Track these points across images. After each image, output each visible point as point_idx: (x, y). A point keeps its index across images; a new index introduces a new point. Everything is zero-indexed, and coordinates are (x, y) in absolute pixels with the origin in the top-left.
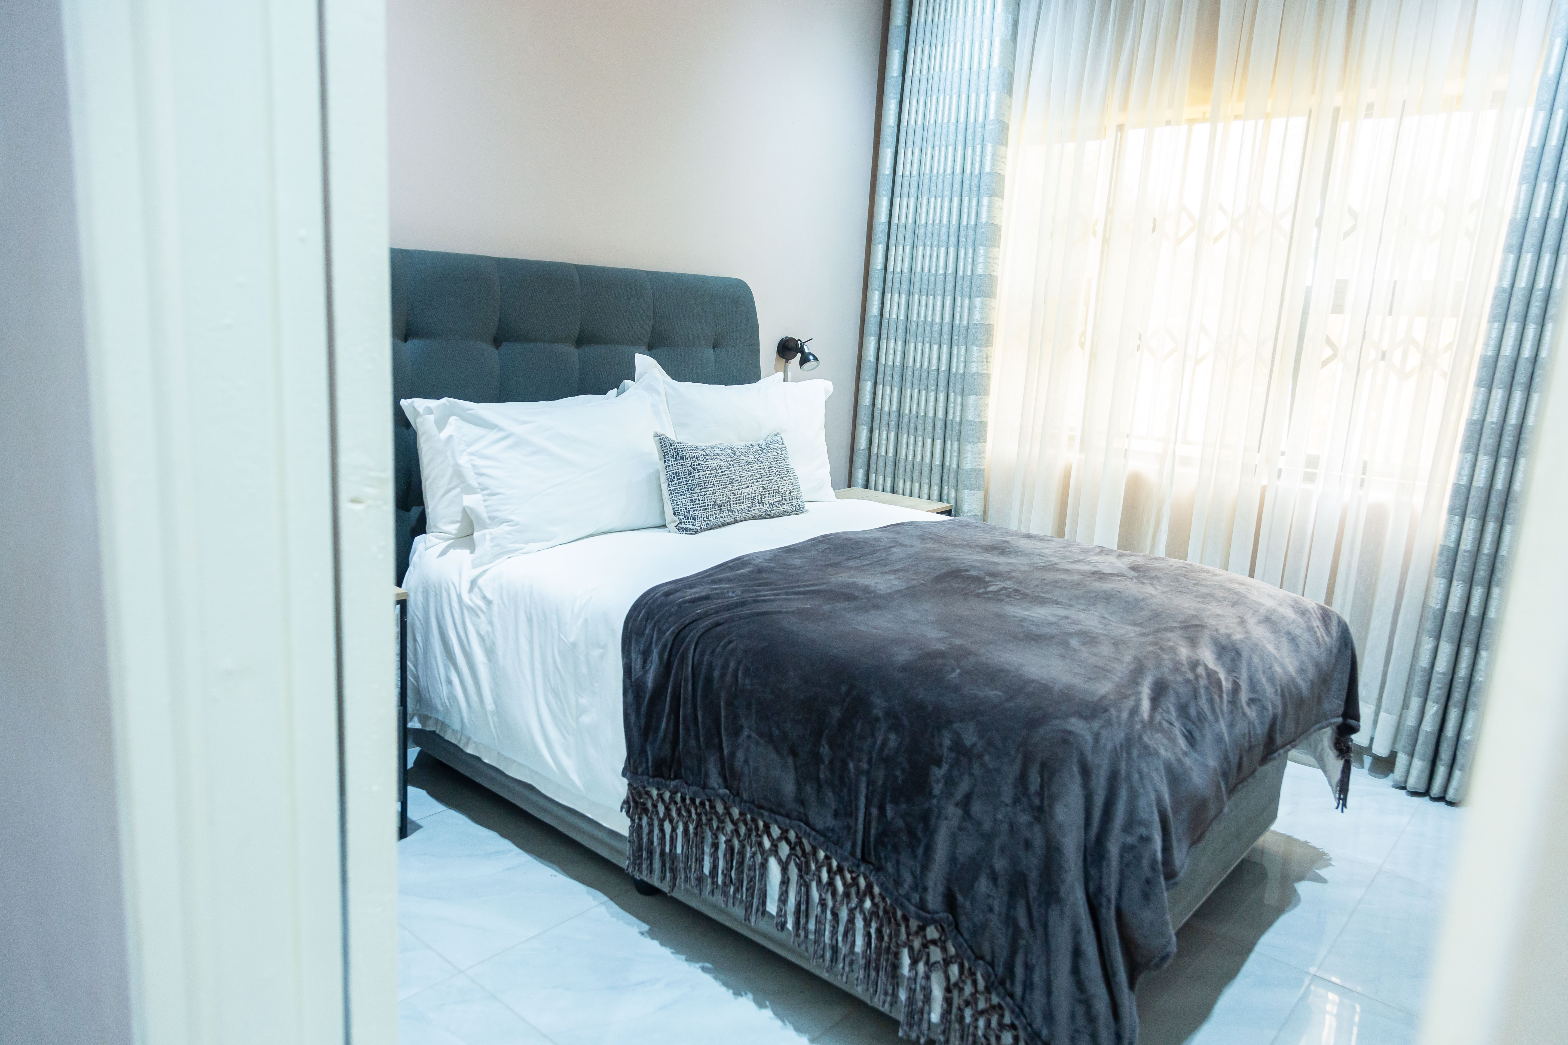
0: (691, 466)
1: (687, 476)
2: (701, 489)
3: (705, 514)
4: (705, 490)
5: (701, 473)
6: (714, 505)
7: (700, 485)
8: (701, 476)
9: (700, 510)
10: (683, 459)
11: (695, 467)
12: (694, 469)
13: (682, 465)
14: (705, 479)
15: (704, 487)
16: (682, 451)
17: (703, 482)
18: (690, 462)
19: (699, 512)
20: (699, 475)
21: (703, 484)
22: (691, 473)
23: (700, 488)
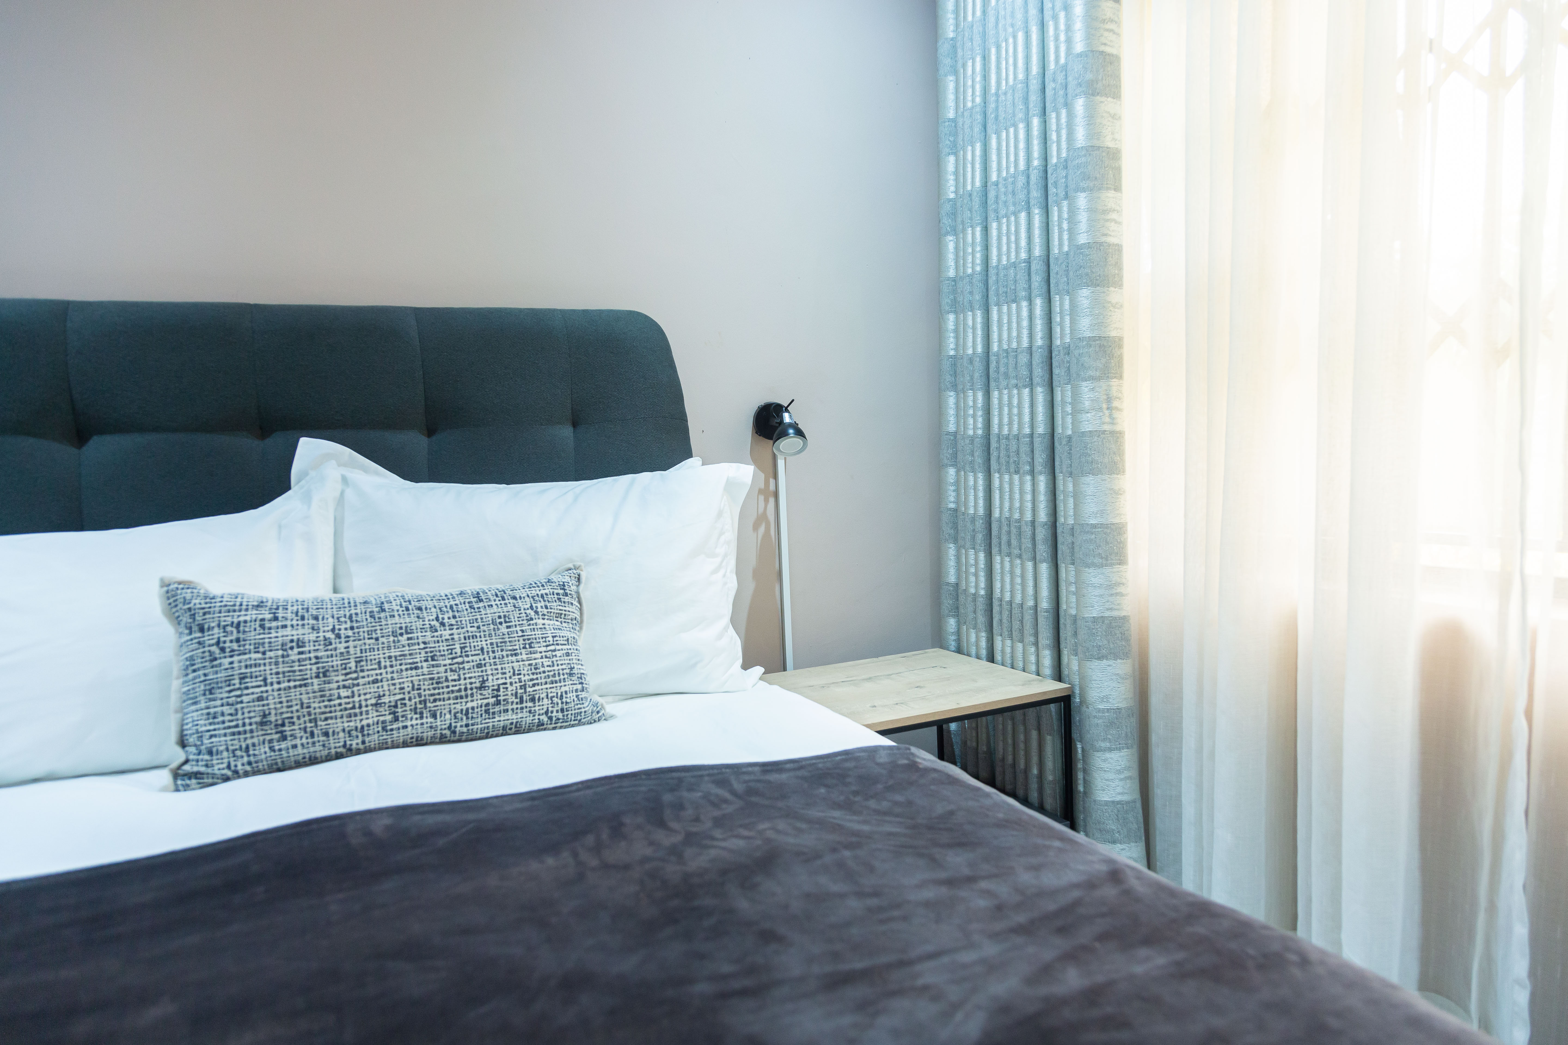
0: (218, 643)
1: (207, 664)
2: (230, 691)
3: (236, 742)
4: (238, 693)
5: (236, 659)
6: (262, 724)
7: (228, 681)
8: (236, 665)
9: (225, 735)
10: (202, 630)
11: (228, 645)
12: (223, 650)
13: (199, 643)
14: (243, 670)
15: (237, 686)
16: (204, 614)
17: (236, 677)
18: (216, 636)
19: (223, 739)
20: (231, 663)
21: (237, 681)
22: (215, 659)
23: (228, 689)
